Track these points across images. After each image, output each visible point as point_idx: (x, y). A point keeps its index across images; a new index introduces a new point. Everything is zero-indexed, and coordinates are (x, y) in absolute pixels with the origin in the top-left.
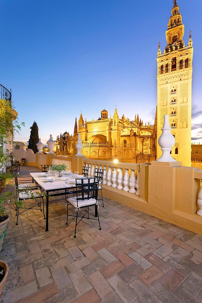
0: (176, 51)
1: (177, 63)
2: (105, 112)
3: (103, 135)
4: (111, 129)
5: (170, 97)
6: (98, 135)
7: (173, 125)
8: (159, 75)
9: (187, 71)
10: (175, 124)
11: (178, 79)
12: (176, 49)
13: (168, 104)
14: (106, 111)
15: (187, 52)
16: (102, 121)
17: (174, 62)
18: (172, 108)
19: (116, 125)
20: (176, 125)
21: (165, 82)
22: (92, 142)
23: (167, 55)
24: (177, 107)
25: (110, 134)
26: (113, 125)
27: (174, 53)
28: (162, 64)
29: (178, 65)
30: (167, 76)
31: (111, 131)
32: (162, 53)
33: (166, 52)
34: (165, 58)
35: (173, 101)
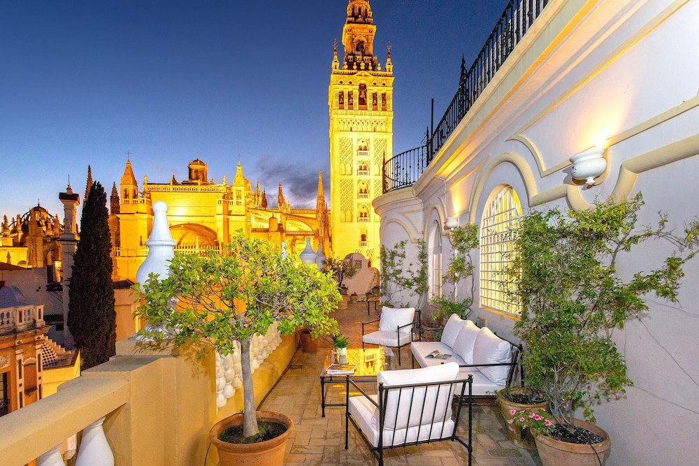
0: (366, 73)
1: (368, 96)
2: (202, 167)
3: (204, 224)
4: (229, 213)
5: (357, 159)
6: (189, 224)
7: (363, 215)
8: (336, 111)
9: (385, 118)
10: (365, 214)
11: (369, 128)
12: (366, 69)
13: (355, 172)
14: (202, 163)
15: (384, 82)
16: (199, 190)
17: (363, 93)
18: (361, 182)
19: (243, 203)
20: (367, 215)
21: (346, 127)
22: (179, 244)
23: (351, 74)
24: (369, 181)
25: (227, 223)
26: (235, 203)
27: (363, 74)
28: (341, 88)
29: (369, 101)
30: (352, 117)
31: (229, 217)
32: (341, 67)
33: (348, 69)
34: (347, 79)
35: (363, 168)
